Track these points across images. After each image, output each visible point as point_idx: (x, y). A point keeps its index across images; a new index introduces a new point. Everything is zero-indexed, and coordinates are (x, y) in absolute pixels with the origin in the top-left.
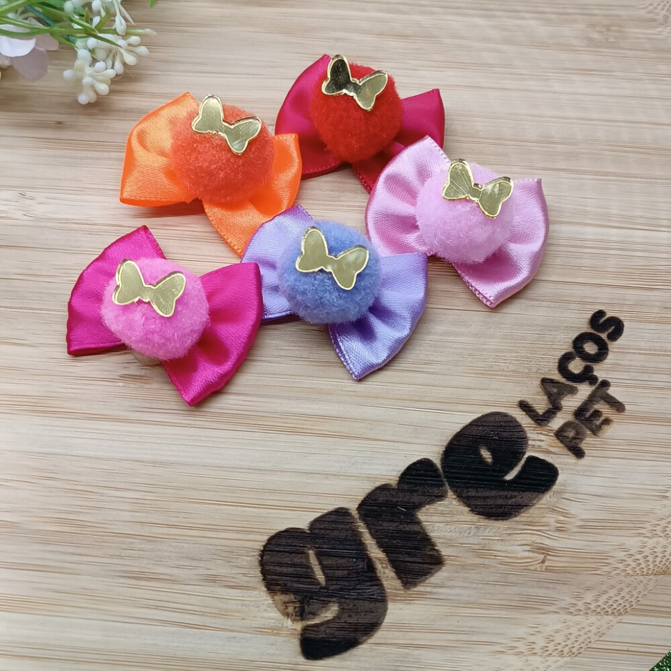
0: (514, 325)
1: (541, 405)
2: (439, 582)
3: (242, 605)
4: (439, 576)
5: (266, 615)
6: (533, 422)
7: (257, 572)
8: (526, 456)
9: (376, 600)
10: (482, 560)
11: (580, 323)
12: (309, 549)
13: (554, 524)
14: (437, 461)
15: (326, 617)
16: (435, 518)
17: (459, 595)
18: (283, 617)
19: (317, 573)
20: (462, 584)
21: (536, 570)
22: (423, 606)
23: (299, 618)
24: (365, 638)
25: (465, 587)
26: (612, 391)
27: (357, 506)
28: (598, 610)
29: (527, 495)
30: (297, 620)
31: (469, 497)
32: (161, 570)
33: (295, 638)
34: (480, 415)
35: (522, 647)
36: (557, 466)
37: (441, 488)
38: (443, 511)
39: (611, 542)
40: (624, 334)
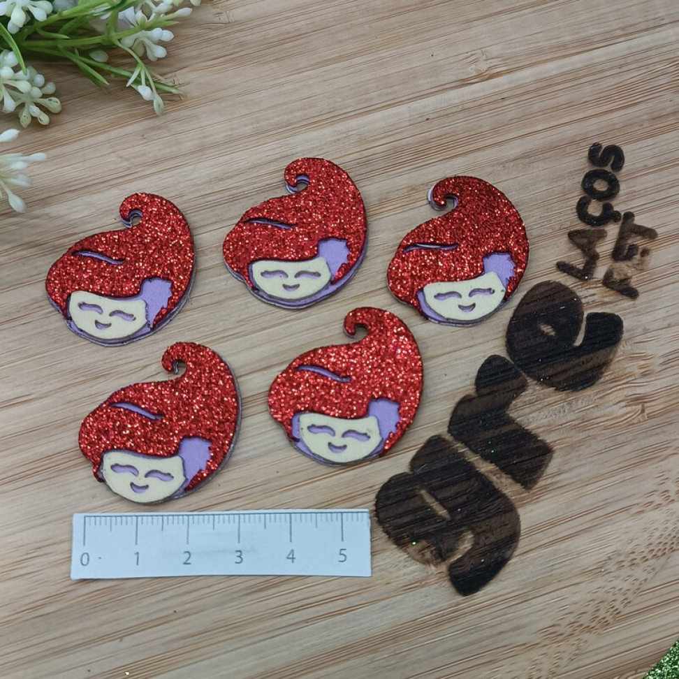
0: (520, 189)
1: (577, 260)
2: (555, 470)
3: (380, 571)
4: (554, 465)
5: (408, 570)
6: (577, 280)
8: (585, 316)
9: (505, 512)
10: (587, 432)
11: (579, 163)
12: (420, 489)
13: (638, 371)
14: (501, 351)
15: (465, 548)
16: (527, 411)
17: (579, 475)
18: (424, 566)
19: (437, 510)
20: (578, 464)
21: (639, 422)
22: (549, 500)
23: (439, 560)
24: (509, 552)
25: (581, 465)
26: (639, 221)
27: (446, 429)
29: (602, 353)
30: (440, 563)
31: (549, 378)
33: (445, 581)
35: (657, 499)
36: (616, 314)
37: (519, 379)
38: (530, 400)
40: (626, 159)
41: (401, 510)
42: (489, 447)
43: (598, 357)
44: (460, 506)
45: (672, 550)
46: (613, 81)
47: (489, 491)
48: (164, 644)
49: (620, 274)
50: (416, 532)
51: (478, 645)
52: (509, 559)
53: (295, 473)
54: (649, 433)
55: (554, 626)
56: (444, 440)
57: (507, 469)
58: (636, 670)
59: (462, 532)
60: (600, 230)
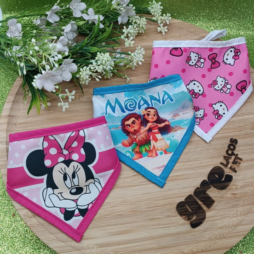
1: (225, 162)
2: (215, 206)
3: (176, 220)
4: (215, 205)
5: (182, 221)
6: (224, 167)
7: (177, 212)
8: (225, 174)
9: (203, 213)
10: (222, 199)
11: (228, 142)
12: (186, 205)
13: (235, 188)
14: (207, 179)
15: (194, 219)
16: (210, 192)
17: (220, 208)
18: (185, 221)
19: (189, 210)
21: (234, 199)
22: (213, 212)
23: (189, 220)
24: (203, 221)
25: (220, 206)
26: (239, 156)
27: (193, 194)
28: (249, 204)
31: (216, 186)
32: (157, 217)
33: (189, 224)
34: (213, 168)
35: (236, 216)
36: (232, 175)
37: (209, 186)
38: (211, 190)
39: (247, 189)
40: (238, 142)
41: (182, 209)
42: (202, 199)
43: (227, 184)
44: (194, 210)
45: (237, 226)
46: (238, 125)
47: (200, 208)
48: (131, 227)
49: (233, 167)
50: (184, 213)
51: (194, 239)
52: (203, 222)
53: (160, 197)
54: (236, 201)
55: (211, 238)
56: (192, 196)
57: (205, 204)
58: (227, 249)
59: (194, 215)
60: (230, 157)
